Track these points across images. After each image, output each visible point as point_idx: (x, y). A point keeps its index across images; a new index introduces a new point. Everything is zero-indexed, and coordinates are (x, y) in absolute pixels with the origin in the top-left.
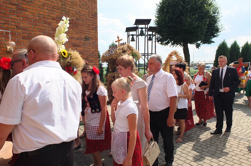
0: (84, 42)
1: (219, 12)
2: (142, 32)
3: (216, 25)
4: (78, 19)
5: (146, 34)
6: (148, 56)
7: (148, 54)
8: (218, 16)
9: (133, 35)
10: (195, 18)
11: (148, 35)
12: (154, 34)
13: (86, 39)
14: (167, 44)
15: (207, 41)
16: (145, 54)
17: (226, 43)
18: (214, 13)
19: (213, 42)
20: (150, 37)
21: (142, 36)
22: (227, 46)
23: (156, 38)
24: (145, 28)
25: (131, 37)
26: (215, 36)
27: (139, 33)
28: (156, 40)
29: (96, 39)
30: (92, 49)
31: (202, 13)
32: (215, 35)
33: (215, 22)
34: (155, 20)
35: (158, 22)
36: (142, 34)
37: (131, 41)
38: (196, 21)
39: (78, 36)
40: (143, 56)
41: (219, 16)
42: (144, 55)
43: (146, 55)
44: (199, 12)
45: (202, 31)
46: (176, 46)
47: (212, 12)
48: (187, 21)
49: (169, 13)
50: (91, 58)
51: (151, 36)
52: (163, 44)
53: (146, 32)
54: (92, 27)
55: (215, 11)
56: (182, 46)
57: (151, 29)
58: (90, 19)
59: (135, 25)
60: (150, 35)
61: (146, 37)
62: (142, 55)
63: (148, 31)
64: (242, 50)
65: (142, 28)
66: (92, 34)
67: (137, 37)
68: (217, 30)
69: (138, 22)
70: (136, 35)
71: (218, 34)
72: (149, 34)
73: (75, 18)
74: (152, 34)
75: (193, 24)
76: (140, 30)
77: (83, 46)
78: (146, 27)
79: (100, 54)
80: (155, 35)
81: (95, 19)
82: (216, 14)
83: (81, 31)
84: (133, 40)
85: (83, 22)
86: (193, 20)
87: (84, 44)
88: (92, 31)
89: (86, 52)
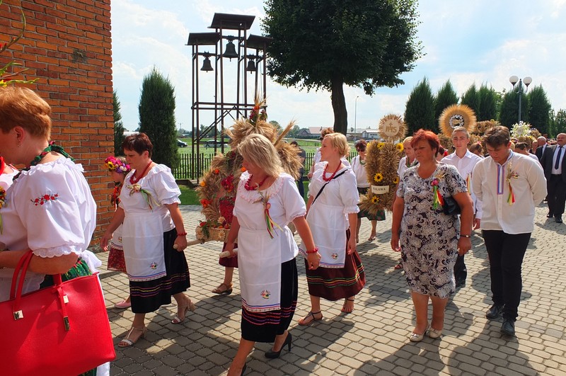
0: (73, 65)
1: (415, 12)
2: (230, 47)
3: (407, 42)
5: (242, 54)
6: (246, 110)
7: (246, 105)
8: (412, 21)
9: (207, 55)
10: (359, 21)
11: (245, 57)
12: (261, 54)
13: (78, 56)
14: (293, 82)
15: (388, 79)
16: (238, 104)
17: (428, 87)
18: (404, 13)
19: (402, 82)
20: (252, 63)
21: (230, 57)
22: (430, 93)
23: (267, 64)
24: (239, 38)
25: (201, 59)
26: (405, 69)
27: (223, 53)
28: (268, 71)
29: (106, 57)
30: (96, 87)
31: (377, 10)
32: (405, 65)
33: (406, 34)
34: (264, 19)
35: (272, 25)
36: (231, 53)
37: (202, 69)
38: (363, 29)
39: (54, 47)
40: (233, 109)
41: (414, 21)
42: (236, 107)
43: (240, 107)
44: (370, 9)
45: (375, 54)
46: (315, 88)
47: (398, 11)
48: (341, 29)
49: (299, 4)
50: (90, 111)
51: (255, 60)
52: (284, 83)
53: (242, 49)
54: (96, 23)
55: (406, 9)
56: (329, 90)
57: (254, 42)
59: (212, 27)
60: (251, 57)
61: (242, 63)
62: (232, 107)
63: (245, 47)
65: (231, 38)
66: (94, 43)
68: (410, 55)
69: (222, 21)
70: (216, 55)
71: (412, 63)
72: (248, 54)
74: (255, 54)
75: (355, 37)
76: (225, 42)
77: (67, 77)
78: (242, 35)
79: (118, 101)
80: (264, 58)
81: (104, 4)
82: (408, 17)
83: (61, 34)
84: (207, 67)
85: (67, 8)
86: (355, 26)
87: (72, 70)
88: (94, 35)
89: (78, 94)
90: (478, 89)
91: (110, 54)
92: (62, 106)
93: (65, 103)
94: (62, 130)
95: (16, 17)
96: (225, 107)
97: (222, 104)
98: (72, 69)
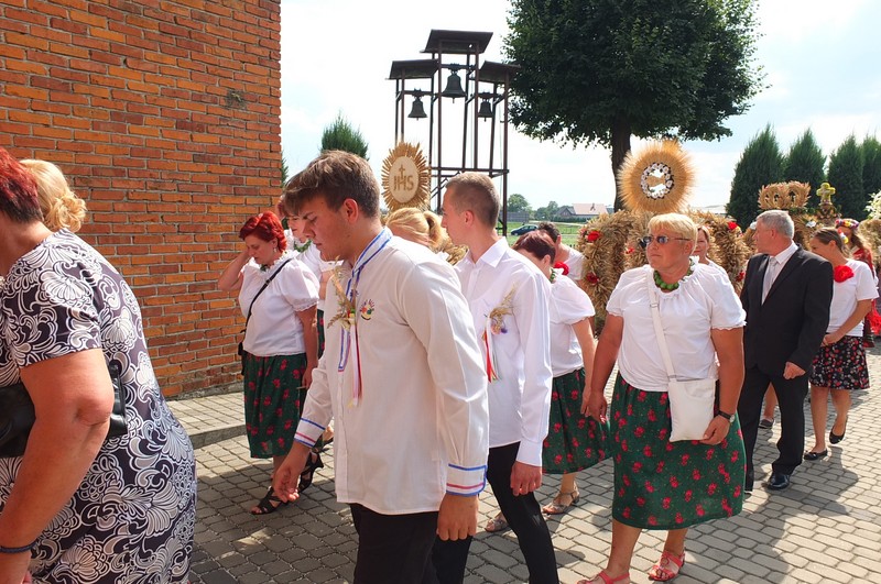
0: (226, 113)
1: (752, 18)
2: (454, 81)
3: (738, 67)
4: (201, 19)
5: (471, 91)
8: (746, 34)
9: (418, 94)
10: (659, 35)
11: (477, 95)
12: (500, 91)
13: (233, 100)
14: (549, 133)
15: (704, 127)
17: (773, 138)
18: (735, 21)
19: (728, 132)
20: (486, 105)
21: (454, 96)
22: (776, 150)
23: (510, 107)
24: (467, 67)
26: (733, 111)
27: (443, 89)
28: (510, 117)
29: (272, 101)
30: (257, 144)
31: (689, 17)
32: (735, 105)
33: (737, 55)
34: (506, 36)
35: (519, 48)
36: (454, 90)
37: (410, 116)
38: (665, 48)
39: (202, 88)
41: (751, 34)
44: (678, 16)
45: (684, 88)
46: (585, 143)
47: (725, 18)
48: (630, 48)
49: (562, 12)
50: (250, 181)
51: (491, 101)
52: (535, 135)
53: (472, 84)
54: (259, 51)
55: (738, 14)
56: (607, 145)
57: (491, 72)
58: (247, 18)
59: (426, 51)
60: (486, 96)
61: (471, 105)
63: (477, 80)
64: (831, 167)
65: (454, 68)
66: (256, 79)
67: (436, 103)
68: (743, 88)
69: (442, 41)
70: (431, 93)
71: (746, 101)
72: (480, 91)
73: (188, 14)
74: (492, 92)
75: (652, 61)
76: (446, 73)
77: (218, 130)
78: (472, 62)
80: (505, 97)
81: (272, 21)
82: (741, 26)
83: (211, 68)
84: (418, 112)
85: (219, 30)
86: (653, 44)
87: (224, 120)
88: (258, 69)
89: (232, 155)
90: (859, 142)
91: (278, 96)
92: (210, 172)
93: (215, 168)
94: (209, 208)
95: (151, 46)
96: (443, 173)
97: (440, 168)
98: (224, 118)
